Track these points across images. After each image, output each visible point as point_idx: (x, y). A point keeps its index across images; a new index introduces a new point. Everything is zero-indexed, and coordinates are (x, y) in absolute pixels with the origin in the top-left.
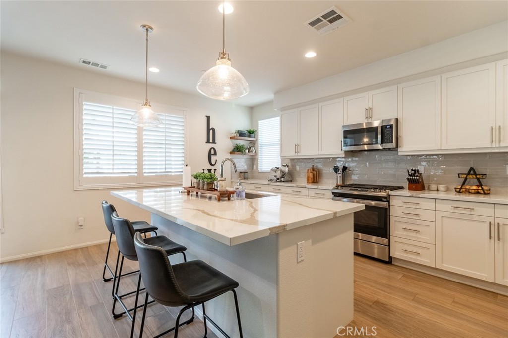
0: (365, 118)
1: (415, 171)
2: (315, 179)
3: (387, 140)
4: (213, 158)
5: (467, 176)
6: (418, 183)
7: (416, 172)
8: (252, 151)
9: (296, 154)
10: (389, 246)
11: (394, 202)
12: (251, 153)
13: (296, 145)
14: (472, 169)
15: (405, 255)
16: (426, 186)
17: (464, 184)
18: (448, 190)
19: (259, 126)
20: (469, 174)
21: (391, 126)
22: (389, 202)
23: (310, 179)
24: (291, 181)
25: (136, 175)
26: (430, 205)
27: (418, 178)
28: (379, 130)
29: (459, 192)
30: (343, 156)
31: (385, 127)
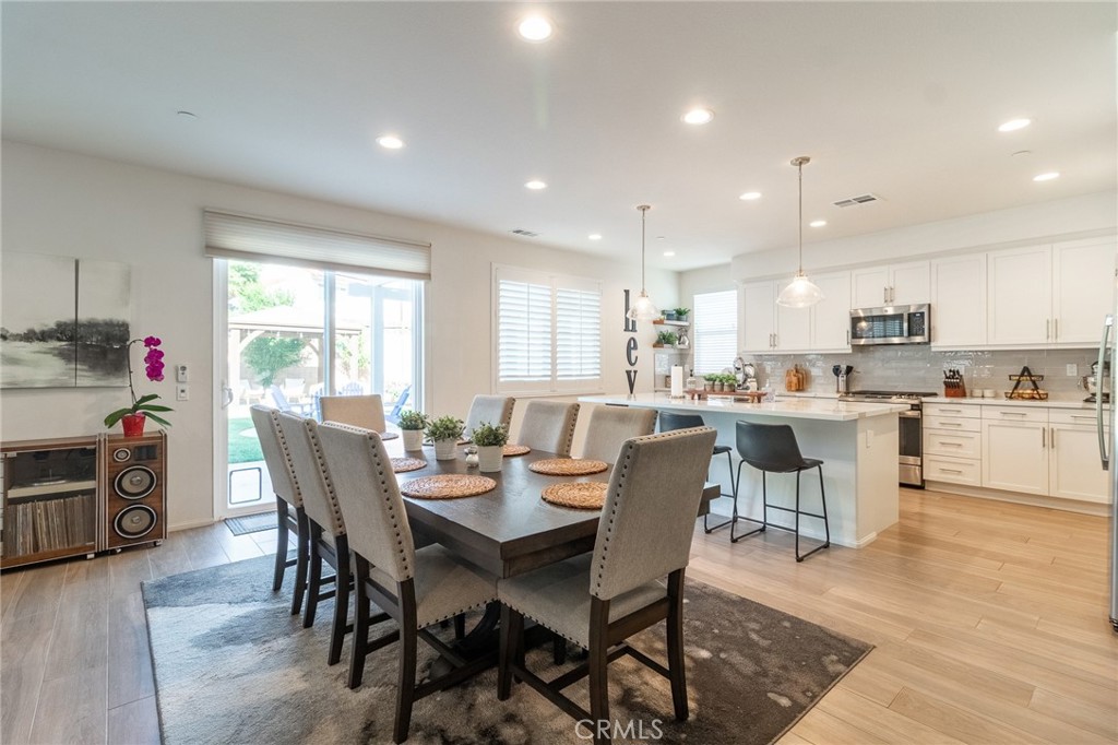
0: (883, 301)
1: (954, 372)
2: (801, 384)
3: (916, 331)
4: (634, 354)
5: (1020, 378)
6: (958, 387)
8: (684, 343)
9: (771, 348)
10: (921, 466)
11: (927, 410)
12: (682, 346)
13: (771, 335)
14: (1026, 369)
15: (943, 475)
16: (968, 391)
17: (1016, 388)
18: (996, 396)
19: (695, 302)
20: (1022, 375)
21: (922, 314)
22: (921, 410)
23: (793, 385)
25: (549, 379)
26: (975, 412)
27: (957, 381)
28: (906, 317)
29: (1011, 398)
30: (850, 351)
31: (914, 314)
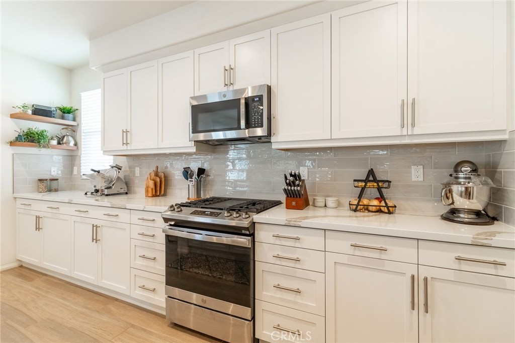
0: (223, 85)
2: (158, 189)
3: (255, 122)
5: (366, 185)
6: (300, 197)
7: (296, 177)
8: (68, 143)
9: (125, 147)
10: (253, 320)
11: (262, 235)
12: (64, 147)
13: (123, 132)
14: (371, 172)
16: (310, 199)
17: (360, 197)
19: (82, 101)
20: (366, 181)
21: (261, 98)
23: (150, 190)
24: (127, 193)
27: (299, 188)
28: (243, 102)
29: (355, 210)
30: (194, 150)
31: (253, 98)
